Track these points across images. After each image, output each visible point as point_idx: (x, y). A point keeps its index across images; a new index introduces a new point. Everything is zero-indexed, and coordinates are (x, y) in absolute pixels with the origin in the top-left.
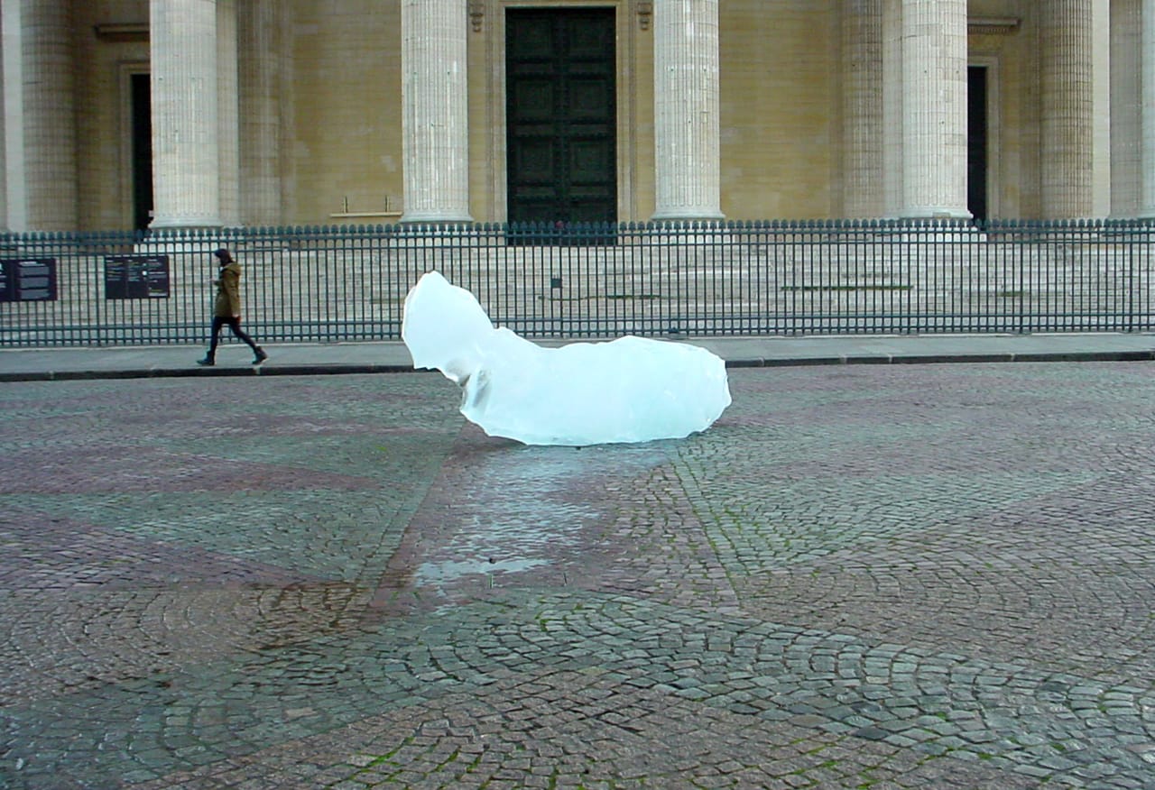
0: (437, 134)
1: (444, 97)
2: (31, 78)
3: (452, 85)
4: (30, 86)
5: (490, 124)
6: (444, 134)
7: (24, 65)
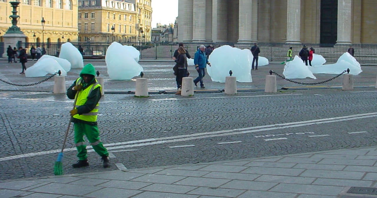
0: (293, 24)
1: (295, 16)
2: (219, 8)
3: (296, 14)
4: (219, 10)
5: (316, 19)
6: (295, 24)
7: (218, 5)
